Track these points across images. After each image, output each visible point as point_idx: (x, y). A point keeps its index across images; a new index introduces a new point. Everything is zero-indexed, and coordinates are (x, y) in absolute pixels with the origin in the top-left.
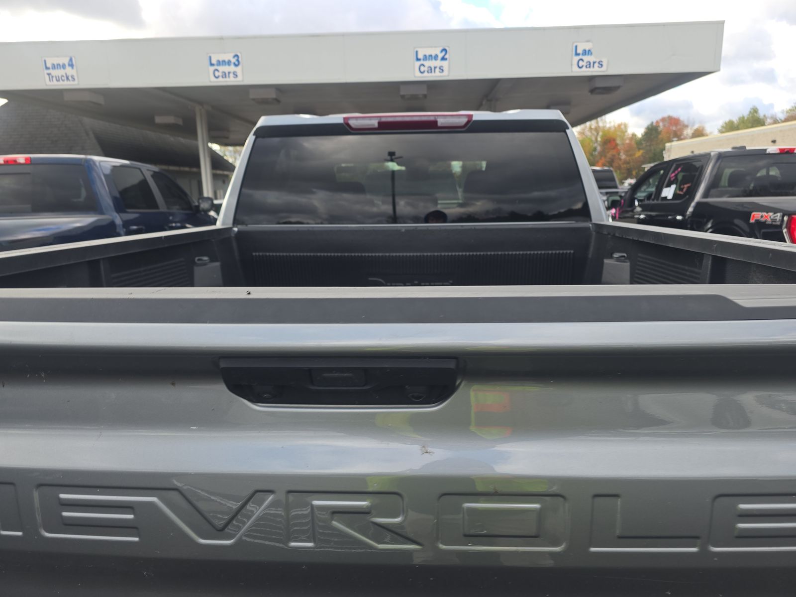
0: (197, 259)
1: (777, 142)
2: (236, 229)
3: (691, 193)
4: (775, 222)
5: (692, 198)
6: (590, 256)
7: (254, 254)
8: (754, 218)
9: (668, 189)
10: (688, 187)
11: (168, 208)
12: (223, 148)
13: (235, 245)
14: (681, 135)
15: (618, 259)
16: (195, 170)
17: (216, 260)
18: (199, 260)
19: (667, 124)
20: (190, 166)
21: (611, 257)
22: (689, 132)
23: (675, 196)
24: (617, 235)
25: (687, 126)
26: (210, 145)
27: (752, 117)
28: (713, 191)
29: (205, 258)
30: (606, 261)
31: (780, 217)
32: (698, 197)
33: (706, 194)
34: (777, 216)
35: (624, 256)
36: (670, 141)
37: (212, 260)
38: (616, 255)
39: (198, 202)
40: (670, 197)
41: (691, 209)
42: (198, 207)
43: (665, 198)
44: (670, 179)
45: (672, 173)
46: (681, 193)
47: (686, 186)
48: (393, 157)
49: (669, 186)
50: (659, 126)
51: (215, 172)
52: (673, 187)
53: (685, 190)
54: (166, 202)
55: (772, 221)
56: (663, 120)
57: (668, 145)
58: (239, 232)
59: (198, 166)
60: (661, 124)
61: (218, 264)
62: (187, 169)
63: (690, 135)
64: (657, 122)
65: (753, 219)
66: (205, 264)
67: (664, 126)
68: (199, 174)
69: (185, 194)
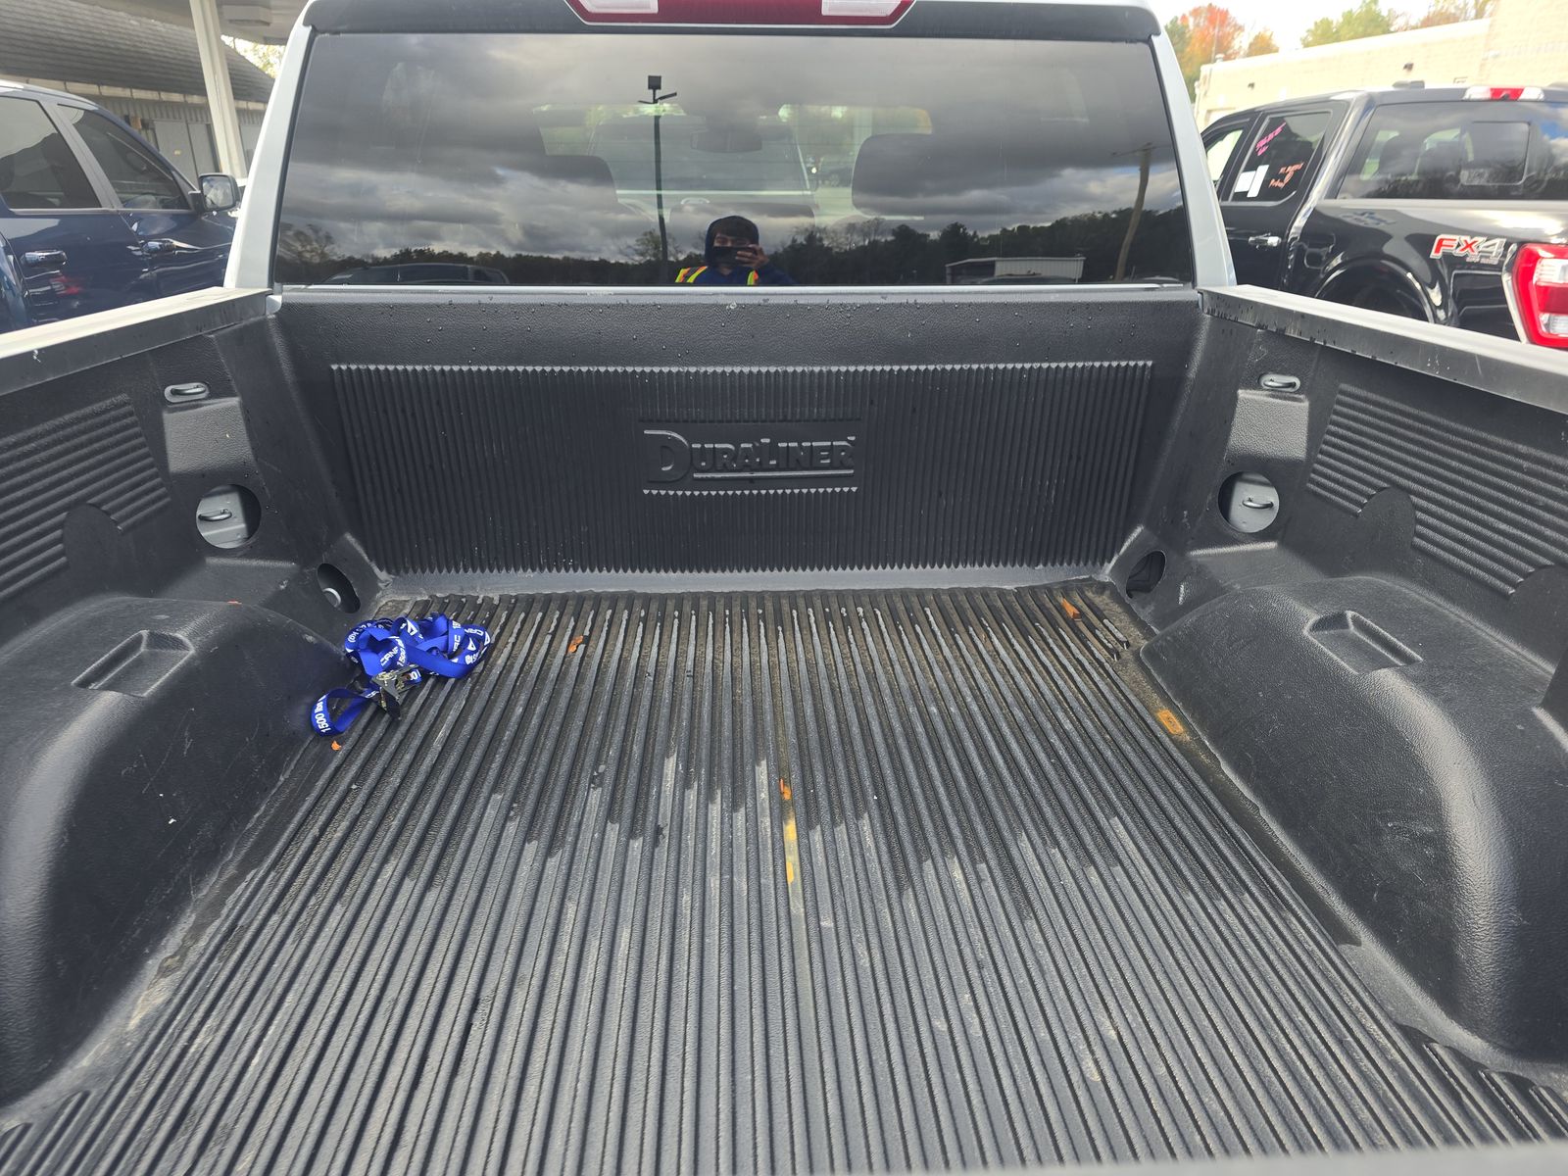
0: (168, 389)
1: (1415, 68)
2: (278, 299)
3: (1301, 185)
4: (1488, 257)
5: (1303, 197)
6: (1192, 375)
7: (335, 367)
8: (1442, 249)
9: (1251, 174)
10: (1296, 172)
11: (125, 202)
12: (262, 48)
13: (278, 341)
14: (1228, 48)
15: (1275, 392)
16: (195, 99)
17: (229, 393)
18: (175, 393)
19: (1202, 21)
20: (184, 91)
21: (1257, 386)
22: (1242, 42)
23: (1266, 192)
24: (1291, 333)
25: (1240, 28)
26: (224, 38)
27: (1367, 11)
28: (1349, 182)
29: (193, 388)
30: (1242, 393)
31: (1499, 248)
32: (1316, 197)
33: (1333, 192)
34: (1494, 245)
35: (1292, 385)
36: (1209, 60)
37: (217, 391)
38: (1274, 380)
39: (201, 188)
40: (1254, 193)
41: (1300, 222)
42: (200, 198)
43: (1243, 196)
44: (1255, 152)
45: (1262, 138)
46: (1281, 185)
47: (1291, 169)
48: (659, 93)
49: (1252, 167)
50: (1188, 26)
51: (243, 104)
52: (1263, 170)
53: (1287, 179)
54: (119, 188)
55: (1481, 257)
56: (1196, 12)
57: (1205, 69)
58: (287, 307)
59: (202, 91)
60: (1191, 21)
61: (234, 401)
62: (177, 97)
63: (1246, 46)
64: (1184, 17)
65: (1437, 251)
66: (195, 404)
67: (1197, 25)
68: (205, 109)
69: (168, 168)
